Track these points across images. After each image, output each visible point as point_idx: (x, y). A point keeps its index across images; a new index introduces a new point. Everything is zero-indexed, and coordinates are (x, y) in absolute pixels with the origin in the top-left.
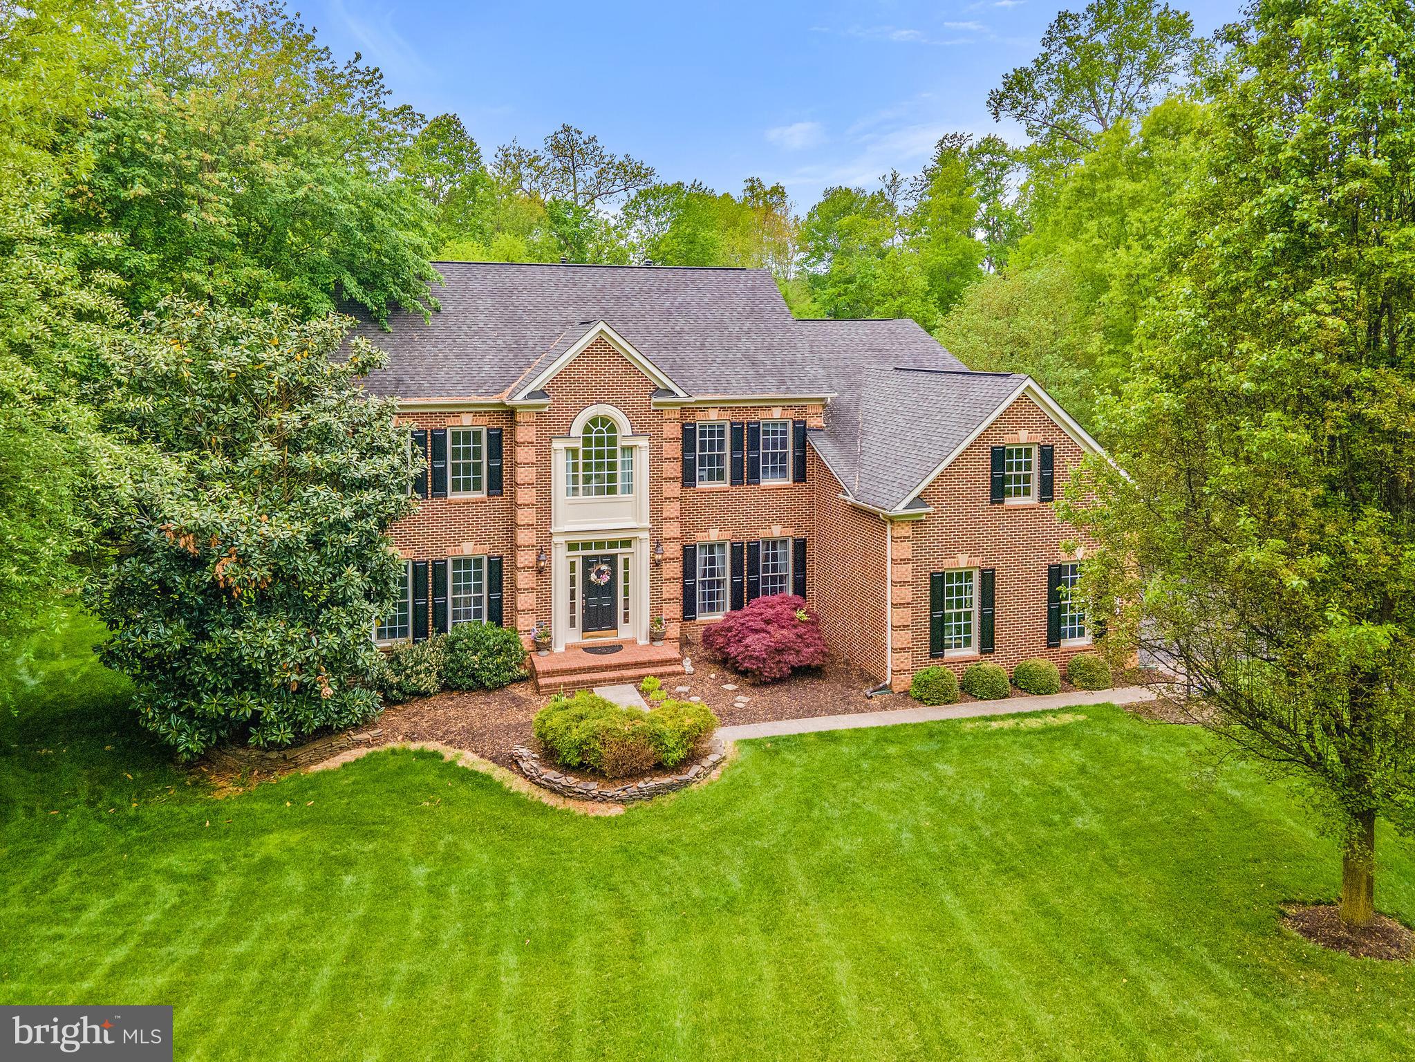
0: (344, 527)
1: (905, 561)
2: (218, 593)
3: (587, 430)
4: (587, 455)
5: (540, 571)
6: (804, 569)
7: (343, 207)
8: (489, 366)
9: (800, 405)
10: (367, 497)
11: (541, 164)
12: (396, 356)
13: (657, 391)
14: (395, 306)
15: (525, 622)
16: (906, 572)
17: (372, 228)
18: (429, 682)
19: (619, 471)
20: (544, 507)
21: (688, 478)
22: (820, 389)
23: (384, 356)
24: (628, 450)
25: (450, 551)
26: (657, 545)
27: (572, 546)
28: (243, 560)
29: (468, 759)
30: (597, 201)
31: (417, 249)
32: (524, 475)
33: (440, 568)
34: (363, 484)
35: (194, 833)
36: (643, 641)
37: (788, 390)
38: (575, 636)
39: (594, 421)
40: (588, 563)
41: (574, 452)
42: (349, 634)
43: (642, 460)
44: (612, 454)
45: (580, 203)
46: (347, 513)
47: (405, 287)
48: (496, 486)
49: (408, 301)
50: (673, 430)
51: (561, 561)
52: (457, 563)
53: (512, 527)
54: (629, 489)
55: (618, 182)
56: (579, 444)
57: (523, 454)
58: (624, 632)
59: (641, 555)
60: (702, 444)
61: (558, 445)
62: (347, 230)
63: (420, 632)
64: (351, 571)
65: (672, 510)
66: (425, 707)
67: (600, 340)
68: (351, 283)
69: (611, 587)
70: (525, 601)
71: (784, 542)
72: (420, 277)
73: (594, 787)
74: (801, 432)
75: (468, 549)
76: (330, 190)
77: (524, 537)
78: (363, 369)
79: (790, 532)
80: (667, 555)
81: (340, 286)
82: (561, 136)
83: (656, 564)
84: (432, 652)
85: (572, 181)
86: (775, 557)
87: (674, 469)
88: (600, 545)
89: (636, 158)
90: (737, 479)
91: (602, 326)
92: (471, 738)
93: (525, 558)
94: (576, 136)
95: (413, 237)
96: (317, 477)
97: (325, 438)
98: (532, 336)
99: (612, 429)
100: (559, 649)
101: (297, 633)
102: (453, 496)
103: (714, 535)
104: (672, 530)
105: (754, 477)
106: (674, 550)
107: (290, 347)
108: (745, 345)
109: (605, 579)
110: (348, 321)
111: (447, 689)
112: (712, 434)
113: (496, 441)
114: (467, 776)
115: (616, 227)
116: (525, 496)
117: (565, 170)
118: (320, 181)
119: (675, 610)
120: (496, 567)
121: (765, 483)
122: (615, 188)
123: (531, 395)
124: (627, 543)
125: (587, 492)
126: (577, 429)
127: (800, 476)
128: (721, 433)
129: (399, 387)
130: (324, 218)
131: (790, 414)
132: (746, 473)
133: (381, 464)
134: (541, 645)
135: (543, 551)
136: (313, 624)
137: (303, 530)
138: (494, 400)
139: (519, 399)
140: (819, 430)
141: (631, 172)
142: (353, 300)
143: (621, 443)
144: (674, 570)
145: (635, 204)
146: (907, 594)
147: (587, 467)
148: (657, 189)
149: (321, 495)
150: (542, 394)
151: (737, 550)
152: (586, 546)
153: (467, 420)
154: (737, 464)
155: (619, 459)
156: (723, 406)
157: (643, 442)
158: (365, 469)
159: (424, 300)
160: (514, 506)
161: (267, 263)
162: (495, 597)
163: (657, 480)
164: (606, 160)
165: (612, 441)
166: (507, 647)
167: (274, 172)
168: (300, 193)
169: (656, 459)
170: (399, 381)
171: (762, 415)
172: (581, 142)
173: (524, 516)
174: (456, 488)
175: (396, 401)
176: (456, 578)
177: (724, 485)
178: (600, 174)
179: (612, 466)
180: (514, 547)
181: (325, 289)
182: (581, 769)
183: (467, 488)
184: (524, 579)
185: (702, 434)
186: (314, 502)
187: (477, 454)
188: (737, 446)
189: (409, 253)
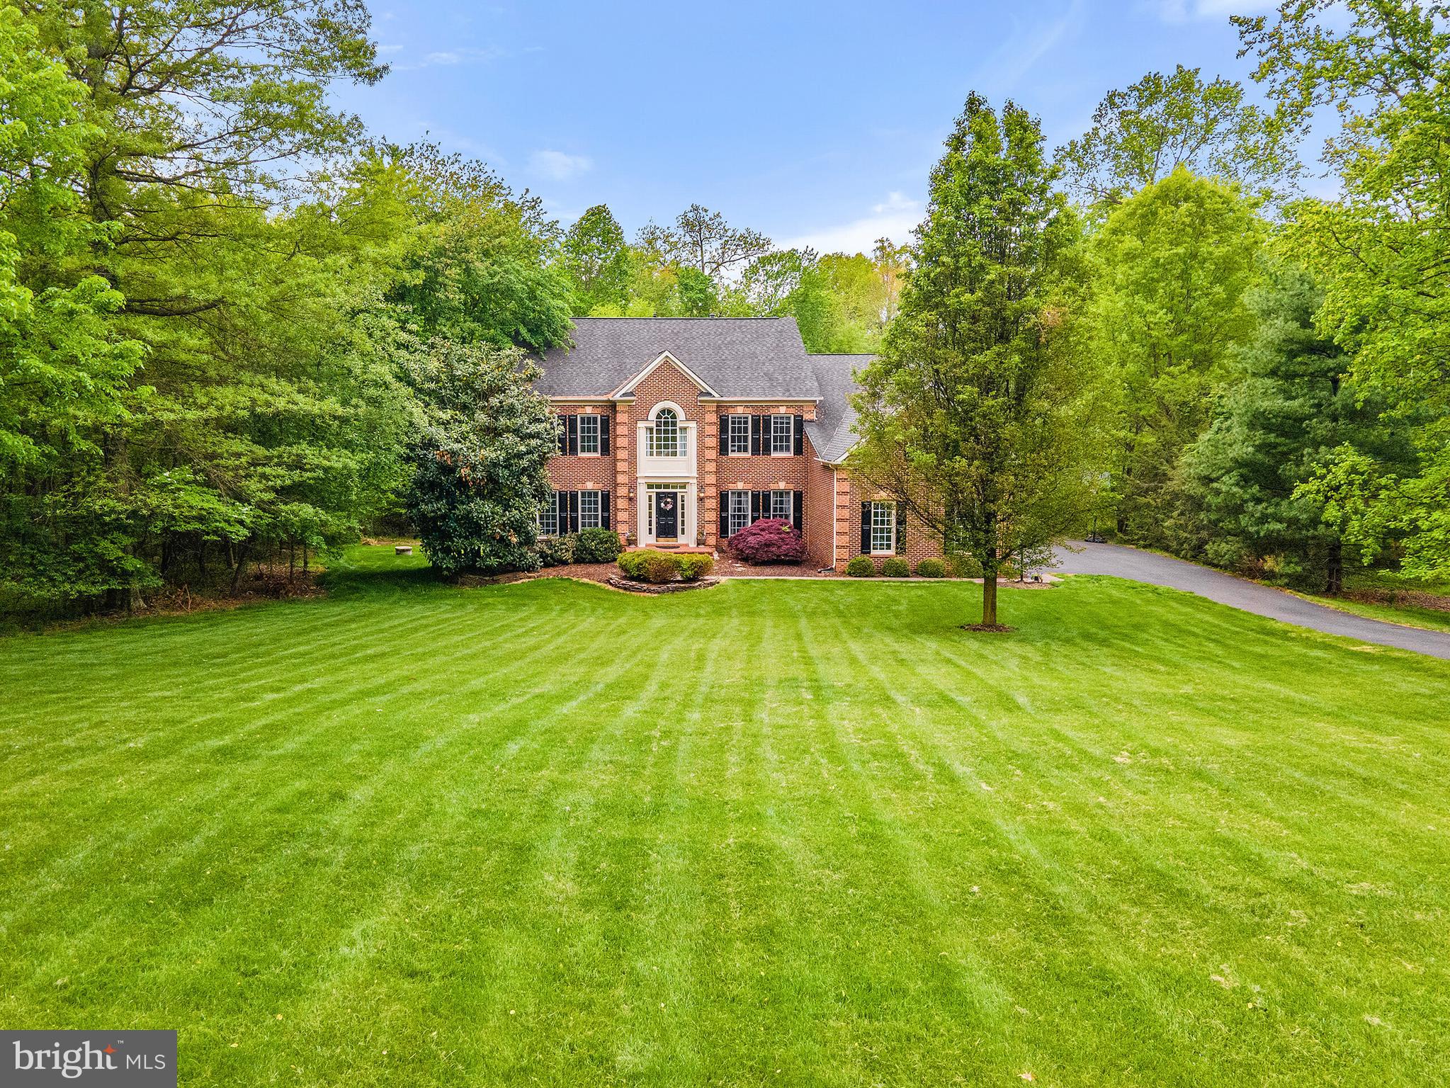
0: (520, 456)
1: (845, 493)
2: (462, 484)
3: (659, 417)
4: (658, 431)
5: (630, 499)
6: (801, 511)
7: (519, 286)
8: (602, 380)
9: (799, 405)
10: (533, 442)
11: (675, 239)
12: (549, 373)
13: (702, 394)
14: (549, 345)
15: (623, 529)
16: (846, 500)
17: (535, 298)
18: (568, 556)
19: (678, 442)
20: (632, 461)
21: (723, 449)
22: (812, 395)
23: (542, 372)
24: (684, 429)
25: (580, 486)
26: (701, 488)
27: (650, 486)
28: (473, 468)
29: (586, 580)
30: (721, 268)
31: (562, 310)
32: (621, 442)
33: (574, 496)
34: (531, 436)
35: (454, 596)
36: (693, 545)
37: (790, 395)
38: (652, 539)
39: (663, 411)
40: (660, 497)
41: (651, 430)
42: (524, 513)
43: (692, 435)
44: (674, 432)
45: (707, 272)
46: (523, 448)
47: (555, 333)
48: (606, 449)
49: (556, 341)
50: (712, 418)
51: (643, 494)
52: (583, 494)
53: (615, 473)
54: (685, 453)
55: (739, 251)
56: (654, 425)
57: (621, 430)
58: (681, 540)
59: (691, 494)
60: (733, 429)
61: (641, 424)
62: (521, 299)
63: (563, 530)
64: (525, 479)
65: (711, 467)
66: (566, 569)
67: (667, 362)
68: (523, 331)
69: (673, 512)
70: (622, 516)
71: (788, 493)
72: (564, 327)
73: (645, 586)
74: (800, 423)
75: (590, 486)
76: (512, 277)
77: (621, 479)
78: (530, 379)
79: (791, 486)
80: (708, 494)
81: (517, 332)
82: (690, 215)
83: (701, 499)
84: (570, 541)
85: (699, 253)
86: (781, 502)
87: (712, 442)
88: (667, 486)
89: (755, 230)
90: (756, 451)
91: (667, 353)
92: (588, 576)
93: (622, 491)
94: (703, 214)
95: (560, 303)
96: (508, 430)
97: (511, 412)
98: (630, 362)
99: (674, 417)
100: (642, 545)
101: (499, 509)
102: (581, 455)
103: (740, 486)
104: (711, 479)
105: (767, 451)
106: (712, 491)
107: (493, 364)
108: (769, 367)
109: (670, 507)
110: (523, 351)
111: (578, 561)
112: (739, 423)
113: (606, 423)
114: (583, 584)
115: (736, 291)
116: (622, 454)
117: (695, 244)
118: (506, 271)
119: (712, 528)
120: (606, 498)
121: (774, 455)
122: (736, 257)
123: (624, 395)
124: (683, 486)
125: (659, 454)
126: (652, 415)
127: (799, 450)
128: (746, 423)
129: (551, 390)
130: (509, 293)
131: (792, 410)
132: (761, 448)
133: (540, 427)
134: (632, 542)
135: (632, 487)
136: (507, 507)
137: (502, 455)
138: (604, 398)
139: (617, 397)
140: (812, 421)
141: (750, 242)
142: (524, 340)
143: (679, 425)
144: (712, 503)
145: (753, 270)
146: (846, 513)
147: (659, 439)
148: (773, 256)
149: (509, 439)
150: (632, 394)
151: (755, 497)
152: (658, 486)
153: (589, 410)
154: (756, 442)
155: (678, 435)
156: (746, 404)
157: (693, 425)
158: (533, 428)
159: (566, 341)
160: (616, 460)
161: (477, 319)
162: (606, 514)
163: (701, 448)
164: (730, 233)
165: (674, 424)
166: (611, 540)
167: (481, 267)
168: (496, 280)
169: (701, 435)
170: (551, 387)
171: (772, 411)
172: (707, 219)
173: (621, 466)
174: (583, 451)
175: (549, 398)
176: (583, 502)
177: (749, 455)
178: (724, 246)
179: (674, 439)
180: (616, 485)
181: (509, 335)
182: (638, 579)
183: (589, 451)
184: (621, 504)
185: (733, 423)
186: (507, 442)
187: (595, 430)
188: (756, 430)
189: (557, 313)
